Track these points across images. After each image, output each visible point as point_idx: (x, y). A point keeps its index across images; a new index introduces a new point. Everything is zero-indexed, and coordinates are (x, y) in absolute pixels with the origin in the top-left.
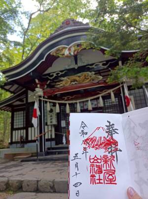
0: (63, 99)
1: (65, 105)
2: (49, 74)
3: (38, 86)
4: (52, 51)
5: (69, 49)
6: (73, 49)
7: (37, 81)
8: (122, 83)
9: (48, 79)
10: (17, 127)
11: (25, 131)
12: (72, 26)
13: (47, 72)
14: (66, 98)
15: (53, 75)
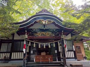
0: (33, 41)
1: (34, 43)
2: (31, 29)
3: (26, 33)
4: (38, 20)
5: (45, 22)
6: (47, 22)
7: (26, 31)
8: (63, 39)
9: (31, 31)
10: (3, 51)
11: (9, 54)
12: (46, 13)
13: (30, 28)
14: (34, 40)
15: (33, 30)
